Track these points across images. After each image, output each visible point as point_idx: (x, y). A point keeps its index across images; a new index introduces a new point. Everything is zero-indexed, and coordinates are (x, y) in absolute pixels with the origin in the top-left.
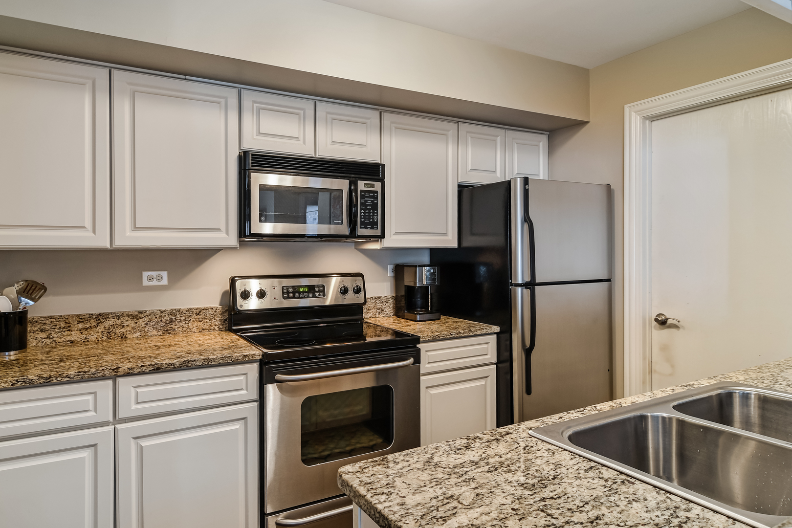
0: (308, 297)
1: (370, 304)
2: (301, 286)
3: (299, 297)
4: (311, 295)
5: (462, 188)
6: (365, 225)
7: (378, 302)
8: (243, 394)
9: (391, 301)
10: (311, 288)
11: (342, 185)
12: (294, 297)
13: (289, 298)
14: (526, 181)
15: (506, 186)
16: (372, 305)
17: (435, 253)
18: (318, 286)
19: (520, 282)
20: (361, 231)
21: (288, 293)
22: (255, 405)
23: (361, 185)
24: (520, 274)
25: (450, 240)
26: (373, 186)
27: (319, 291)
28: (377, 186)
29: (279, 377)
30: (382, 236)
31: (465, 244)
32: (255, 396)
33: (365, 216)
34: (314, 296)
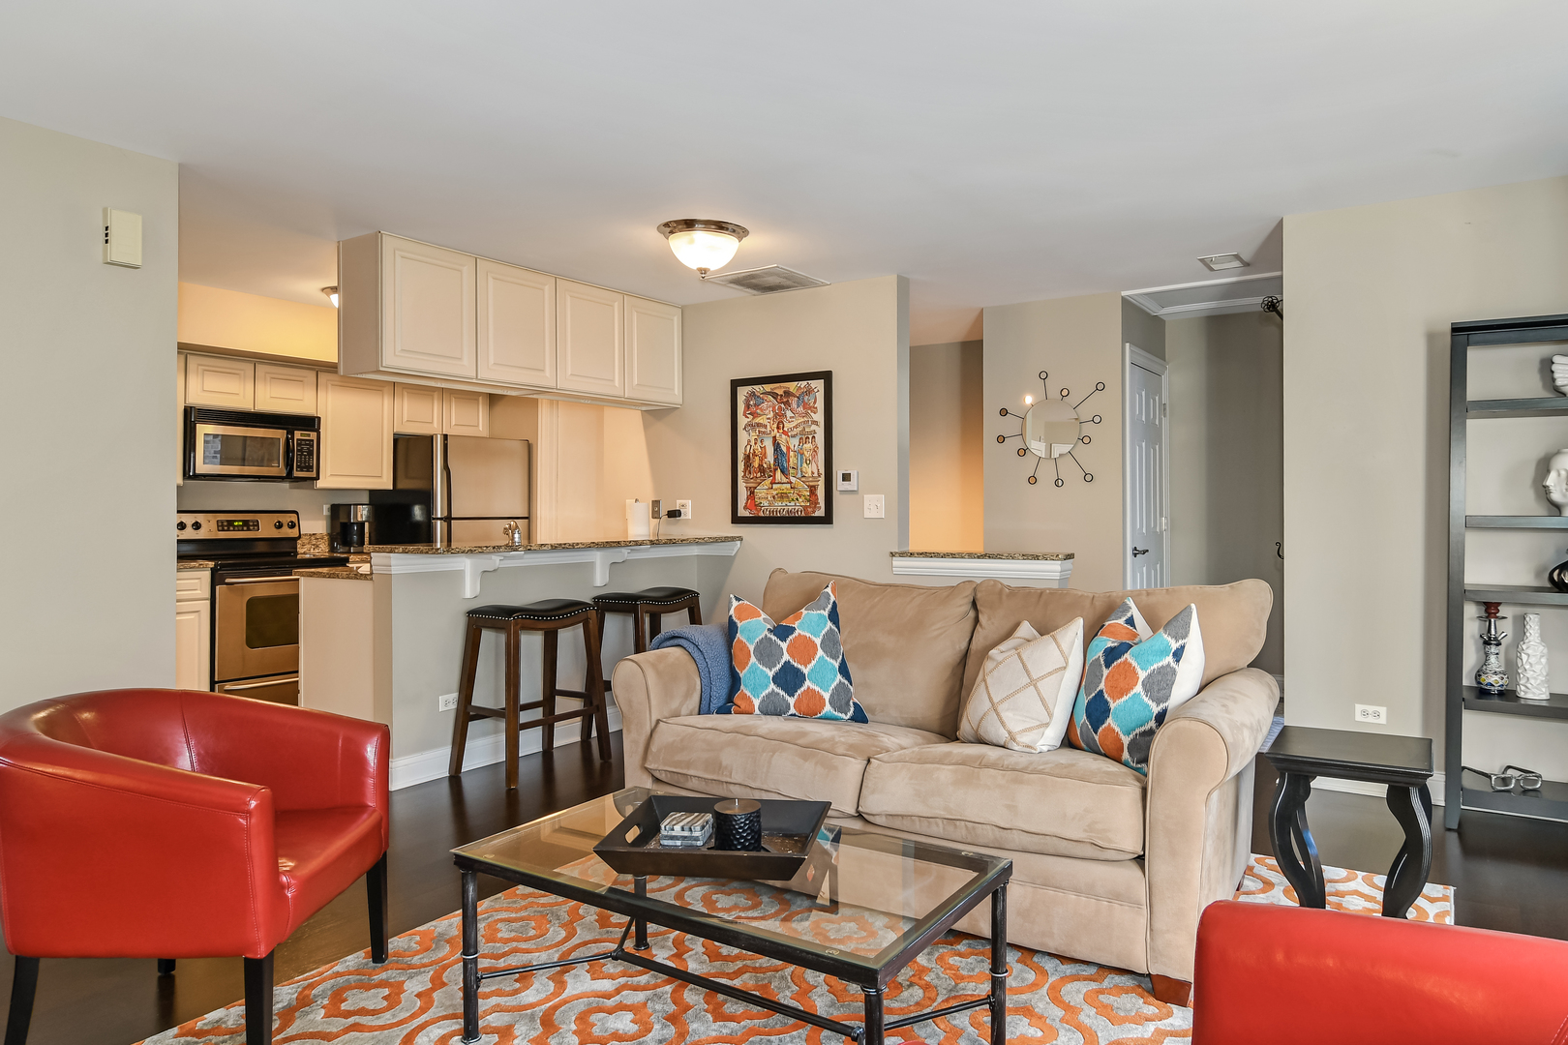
0: (243, 530)
1: (304, 540)
2: (235, 521)
3: (234, 530)
4: (245, 528)
5: (398, 440)
6: (301, 468)
7: (313, 538)
8: (198, 593)
9: (326, 538)
10: (246, 523)
11: (280, 434)
12: (228, 530)
13: (223, 530)
14: (445, 437)
15: (430, 439)
16: (307, 541)
17: (373, 493)
18: (253, 521)
19: (439, 516)
20: (297, 474)
21: (222, 526)
22: (208, 603)
23: (298, 435)
24: (439, 511)
25: (386, 482)
26: (309, 435)
27: (254, 525)
28: (313, 435)
29: (227, 580)
30: (318, 478)
31: (400, 486)
32: (207, 594)
33: (301, 462)
34: (248, 530)
